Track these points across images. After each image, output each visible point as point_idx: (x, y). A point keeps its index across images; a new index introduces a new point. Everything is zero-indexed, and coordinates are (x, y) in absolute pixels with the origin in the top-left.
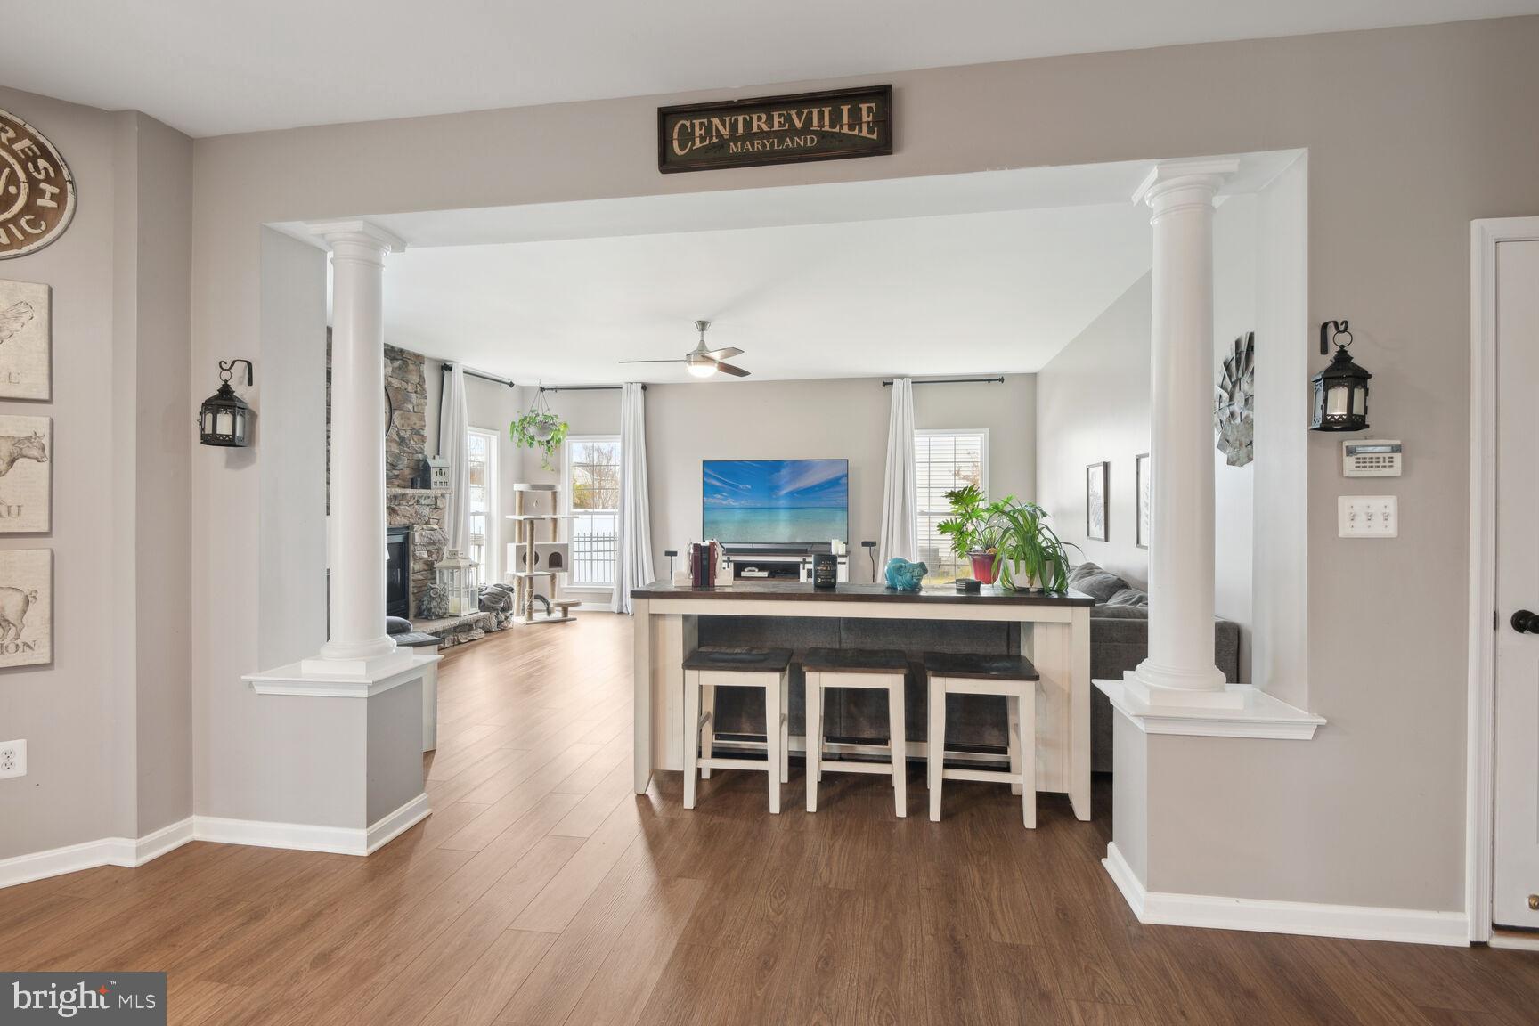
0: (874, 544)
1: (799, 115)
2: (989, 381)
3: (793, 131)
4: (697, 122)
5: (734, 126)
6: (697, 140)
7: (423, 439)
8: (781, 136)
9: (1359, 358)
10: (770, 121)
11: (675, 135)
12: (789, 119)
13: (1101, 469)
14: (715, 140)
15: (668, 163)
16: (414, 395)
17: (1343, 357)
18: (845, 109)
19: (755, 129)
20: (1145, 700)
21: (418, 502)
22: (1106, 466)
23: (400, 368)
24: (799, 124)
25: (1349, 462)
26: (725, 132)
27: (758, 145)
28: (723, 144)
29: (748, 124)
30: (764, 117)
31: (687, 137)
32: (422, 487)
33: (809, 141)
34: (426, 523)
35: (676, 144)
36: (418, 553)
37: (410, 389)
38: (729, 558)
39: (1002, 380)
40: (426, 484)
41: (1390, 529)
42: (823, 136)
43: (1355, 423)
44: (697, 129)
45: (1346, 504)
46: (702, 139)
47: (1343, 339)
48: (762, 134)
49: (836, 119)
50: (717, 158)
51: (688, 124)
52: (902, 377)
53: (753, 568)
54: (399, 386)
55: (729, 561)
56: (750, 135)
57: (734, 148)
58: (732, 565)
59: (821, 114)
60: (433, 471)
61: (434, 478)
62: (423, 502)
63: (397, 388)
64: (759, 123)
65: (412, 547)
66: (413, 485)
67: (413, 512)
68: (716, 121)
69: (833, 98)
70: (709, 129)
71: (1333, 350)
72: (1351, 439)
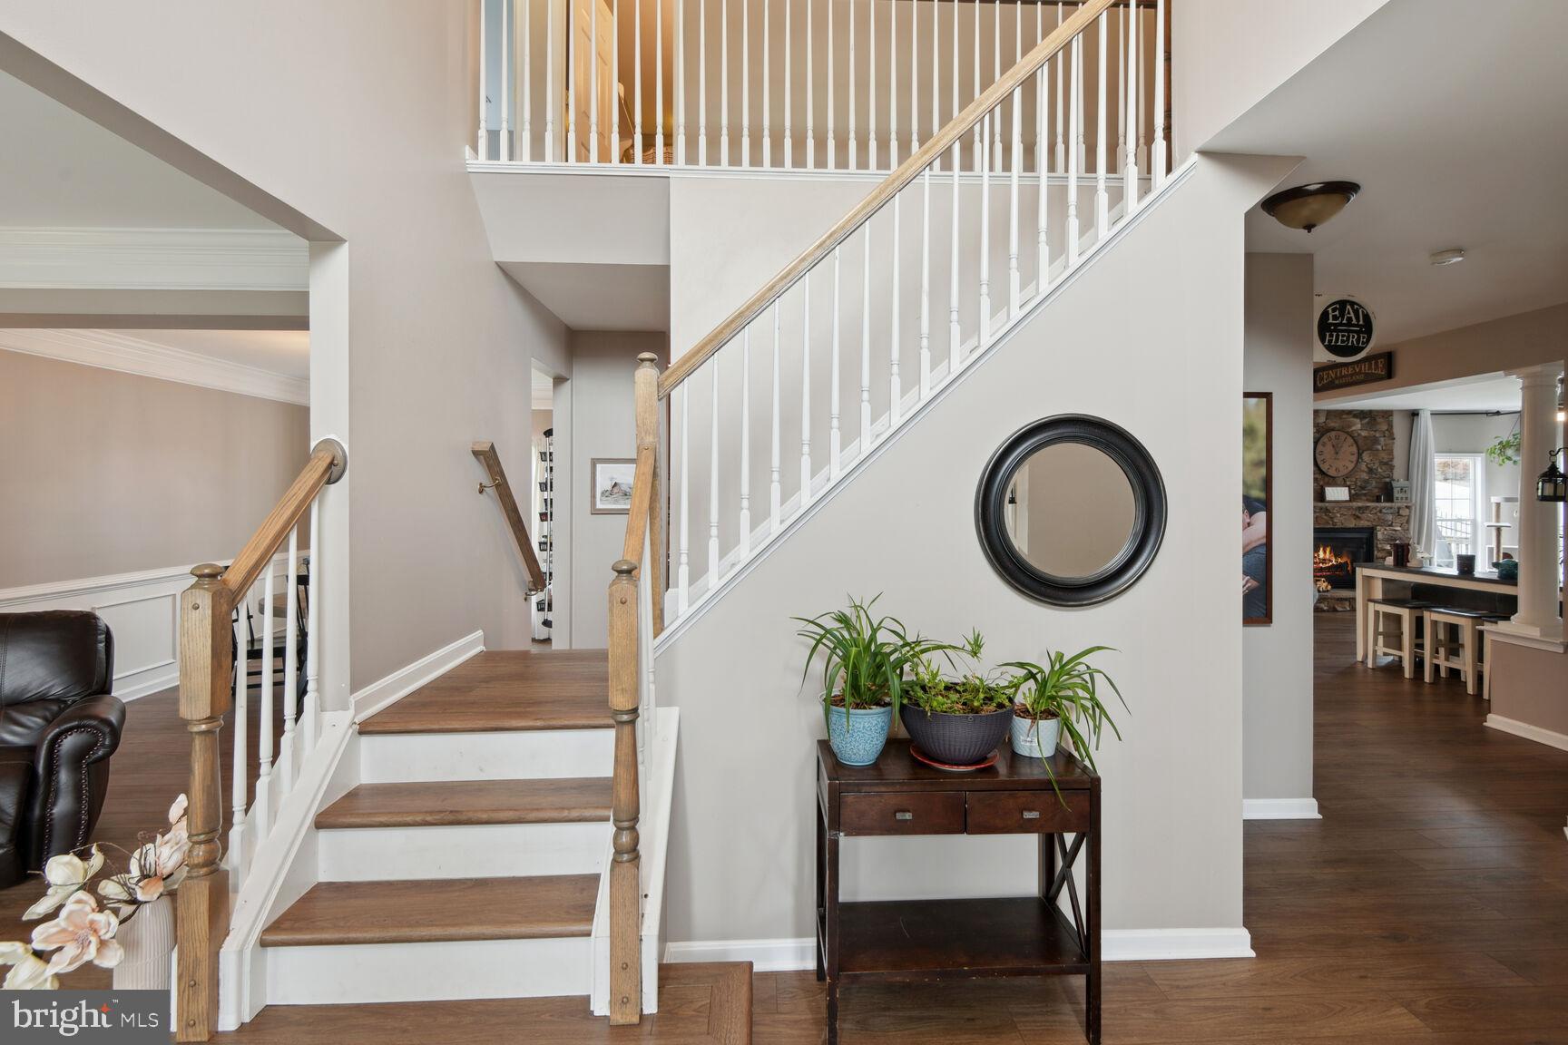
1: (1358, 367)
3: (1355, 373)
5: (1336, 374)
7: (1392, 468)
8: (1352, 375)
10: (1348, 370)
11: (1318, 378)
12: (1354, 369)
14: (1330, 379)
16: (1382, 439)
18: (1373, 362)
19: (1343, 374)
21: (1380, 511)
23: (1368, 423)
24: (1358, 371)
26: (1333, 376)
27: (1344, 380)
28: (1333, 381)
29: (1341, 372)
31: (1322, 379)
32: (1386, 501)
33: (1361, 377)
34: (1389, 526)
36: (1379, 546)
37: (1377, 435)
40: (1390, 498)
42: (1366, 374)
46: (1326, 379)
48: (1345, 376)
49: (1371, 366)
50: (1331, 386)
54: (1366, 434)
56: (1341, 376)
57: (1337, 382)
59: (1365, 365)
60: (1395, 491)
61: (1396, 495)
62: (1384, 511)
63: (1365, 437)
64: (1344, 371)
65: (1375, 541)
66: (1378, 500)
67: (1376, 517)
69: (1371, 359)
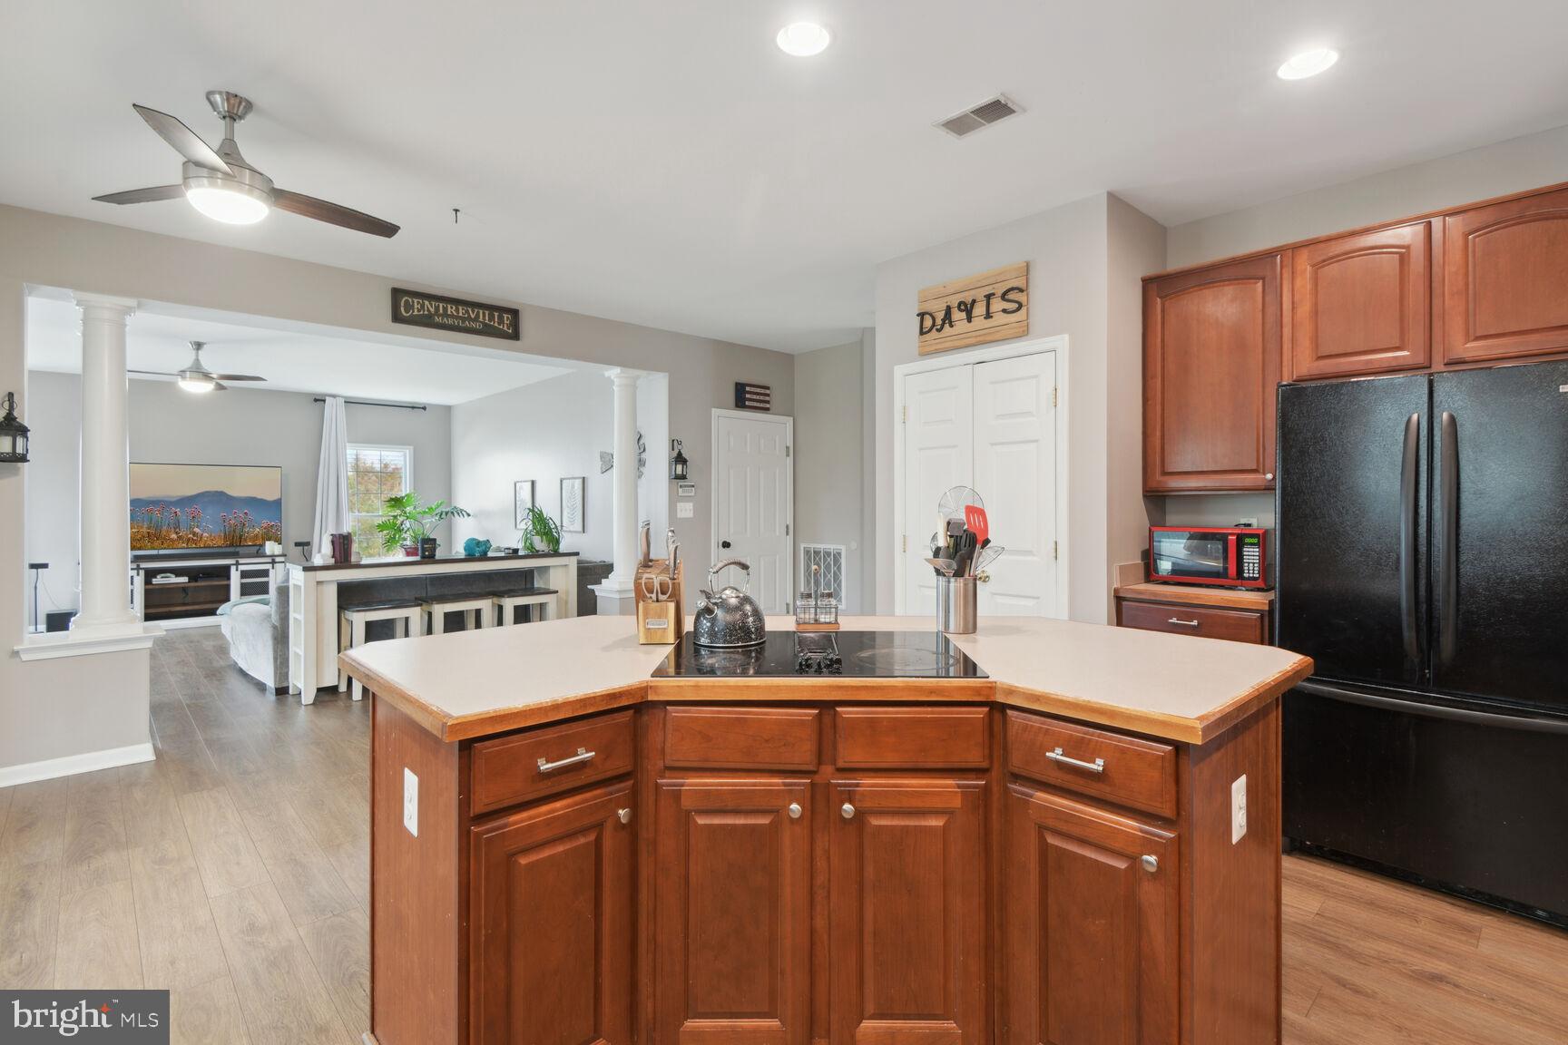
0: (308, 544)
1: (473, 312)
2: (413, 408)
3: (469, 318)
4: (416, 301)
5: (437, 308)
6: (416, 310)
8: (464, 319)
9: (685, 455)
10: (457, 310)
11: (402, 304)
12: (467, 312)
13: (529, 484)
14: (426, 312)
15: (397, 318)
17: (680, 454)
18: (496, 314)
19: (449, 313)
20: (617, 587)
22: (533, 483)
24: (473, 317)
25: (680, 490)
26: (432, 310)
27: (450, 321)
28: (430, 316)
29: (445, 309)
30: (454, 308)
31: (409, 307)
33: (478, 326)
35: (402, 309)
38: (138, 566)
39: (424, 408)
41: (691, 515)
42: (485, 325)
43: (683, 477)
44: (416, 304)
45: (680, 506)
46: (419, 311)
47: (680, 447)
48: (452, 316)
49: (492, 318)
50: (426, 321)
51: (410, 300)
52: (334, 396)
53: (169, 575)
55: (138, 568)
56: (445, 314)
57: (436, 319)
58: (142, 573)
59: (484, 314)
64: (451, 310)
68: (427, 303)
69: (492, 308)
70: (423, 306)
71: (676, 451)
72: (681, 483)
